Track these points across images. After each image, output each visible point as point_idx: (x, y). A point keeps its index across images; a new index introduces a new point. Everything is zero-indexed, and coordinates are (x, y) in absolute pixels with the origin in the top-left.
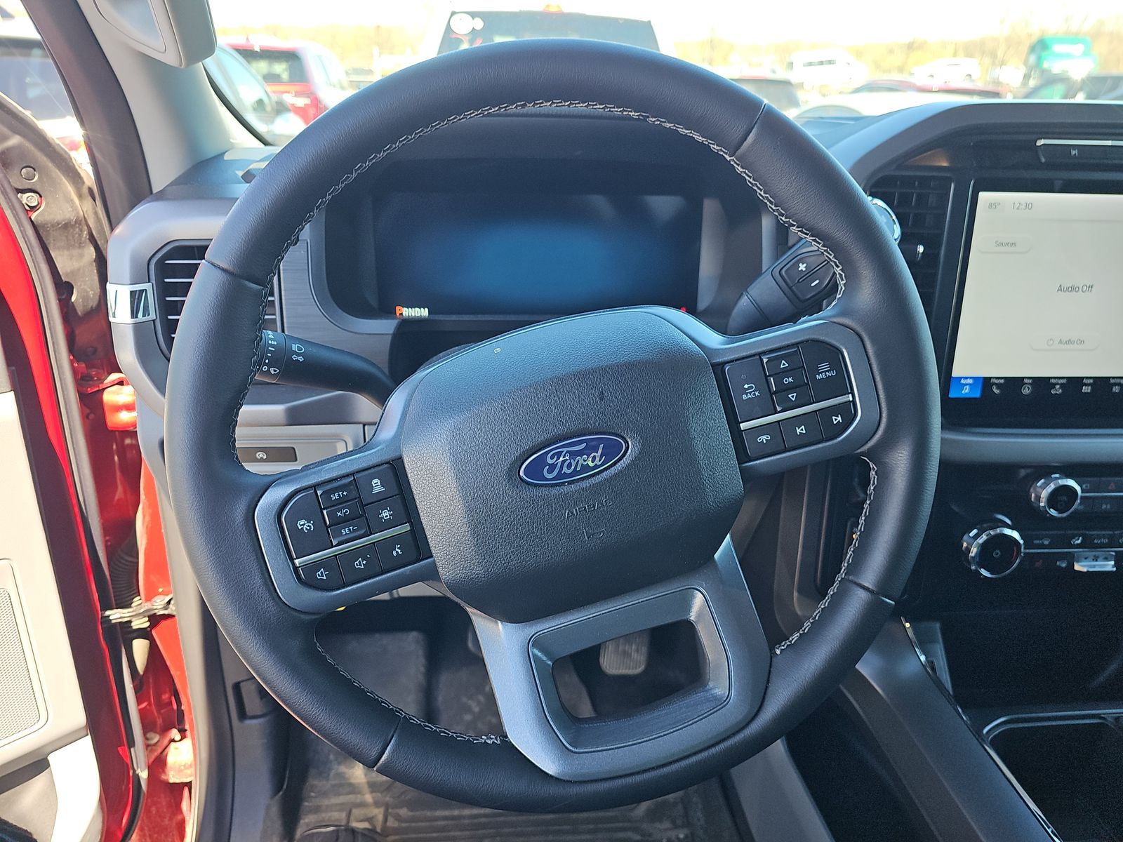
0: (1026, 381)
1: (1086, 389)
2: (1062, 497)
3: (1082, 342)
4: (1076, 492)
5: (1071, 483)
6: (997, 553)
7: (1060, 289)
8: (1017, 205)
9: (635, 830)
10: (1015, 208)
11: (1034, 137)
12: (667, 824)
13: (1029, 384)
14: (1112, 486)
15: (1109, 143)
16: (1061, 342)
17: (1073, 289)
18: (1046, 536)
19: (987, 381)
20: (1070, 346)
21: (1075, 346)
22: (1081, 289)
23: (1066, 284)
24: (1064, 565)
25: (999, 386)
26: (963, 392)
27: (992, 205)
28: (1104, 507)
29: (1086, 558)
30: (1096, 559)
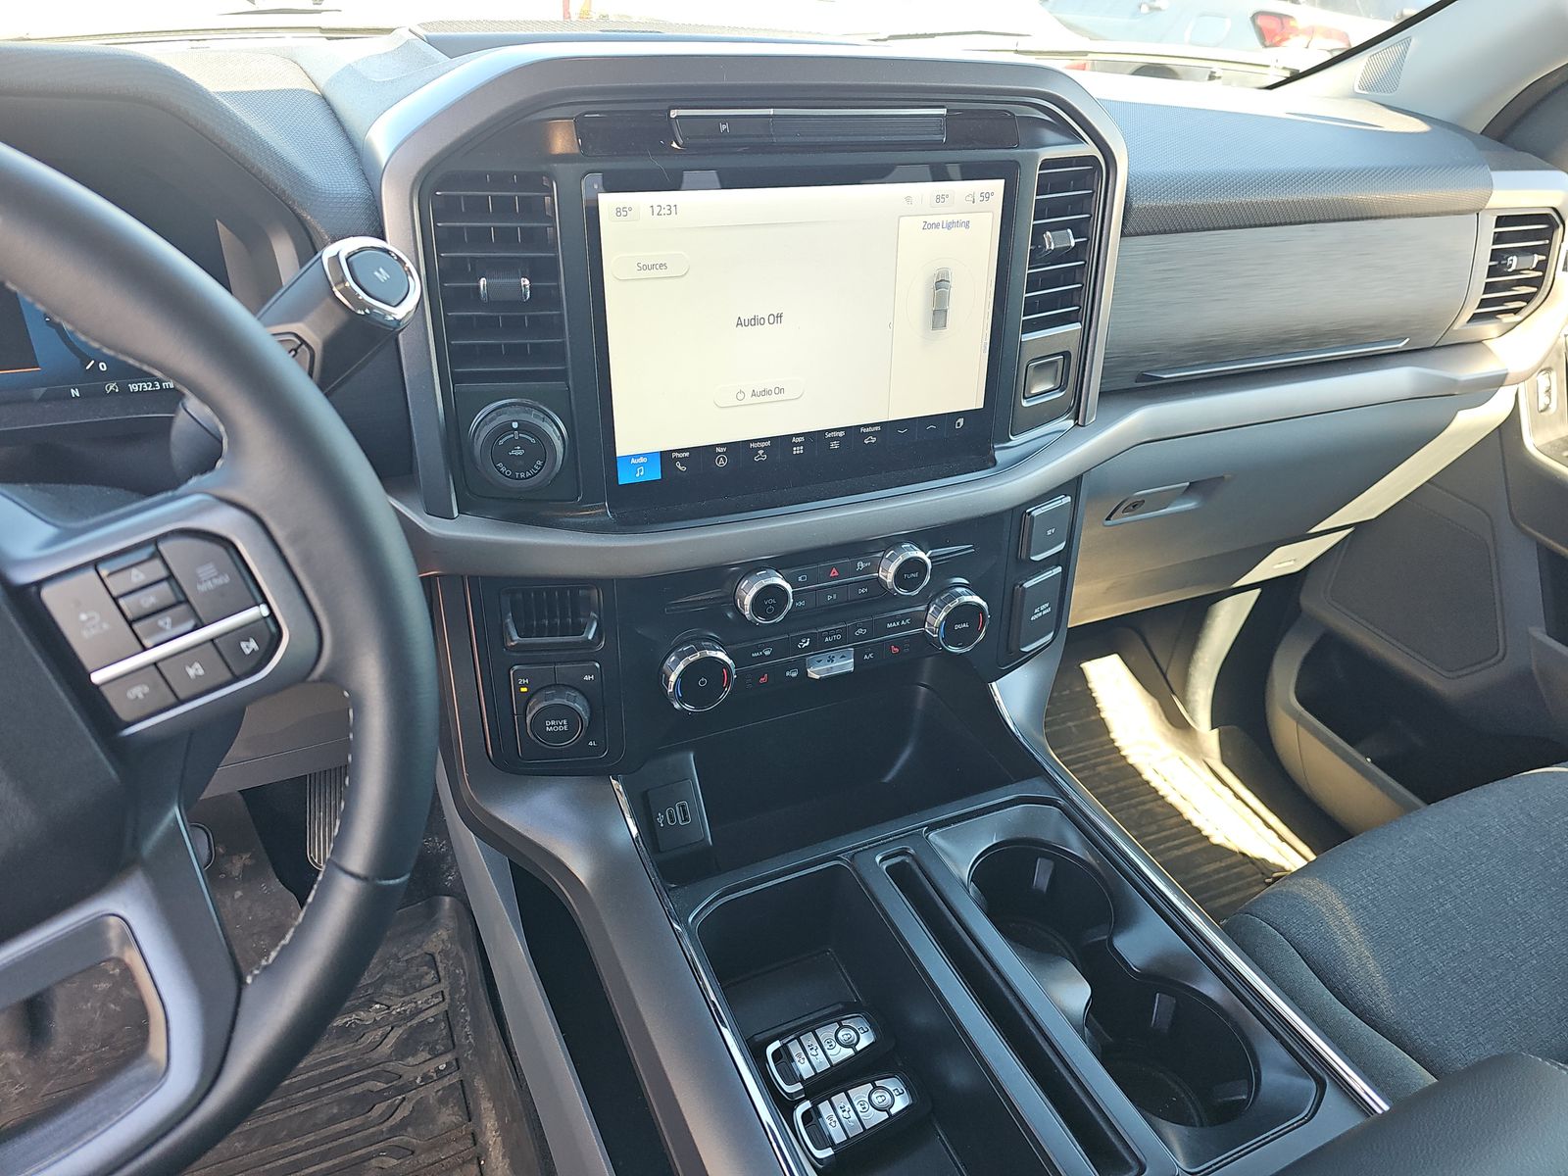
0: (718, 450)
1: (798, 450)
2: (769, 598)
3: (781, 390)
4: (785, 591)
5: (779, 580)
6: (703, 682)
7: (740, 323)
8: (656, 210)
9: (376, 1077)
10: (656, 212)
11: (664, 106)
12: (424, 1055)
13: (723, 453)
14: (834, 573)
15: (771, 112)
16: (754, 394)
17: (755, 321)
18: (766, 646)
19: (666, 456)
20: (767, 398)
21: (774, 397)
22: (767, 321)
23: (746, 316)
24: (794, 675)
25: (683, 461)
26: (638, 475)
27: (620, 212)
28: (829, 598)
29: (819, 662)
30: (831, 660)
